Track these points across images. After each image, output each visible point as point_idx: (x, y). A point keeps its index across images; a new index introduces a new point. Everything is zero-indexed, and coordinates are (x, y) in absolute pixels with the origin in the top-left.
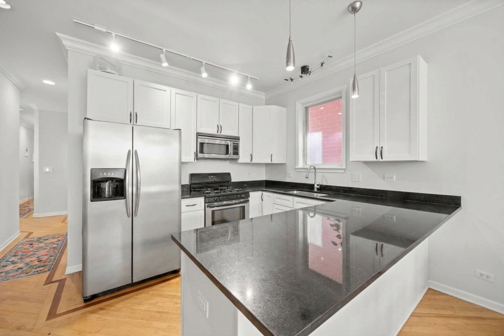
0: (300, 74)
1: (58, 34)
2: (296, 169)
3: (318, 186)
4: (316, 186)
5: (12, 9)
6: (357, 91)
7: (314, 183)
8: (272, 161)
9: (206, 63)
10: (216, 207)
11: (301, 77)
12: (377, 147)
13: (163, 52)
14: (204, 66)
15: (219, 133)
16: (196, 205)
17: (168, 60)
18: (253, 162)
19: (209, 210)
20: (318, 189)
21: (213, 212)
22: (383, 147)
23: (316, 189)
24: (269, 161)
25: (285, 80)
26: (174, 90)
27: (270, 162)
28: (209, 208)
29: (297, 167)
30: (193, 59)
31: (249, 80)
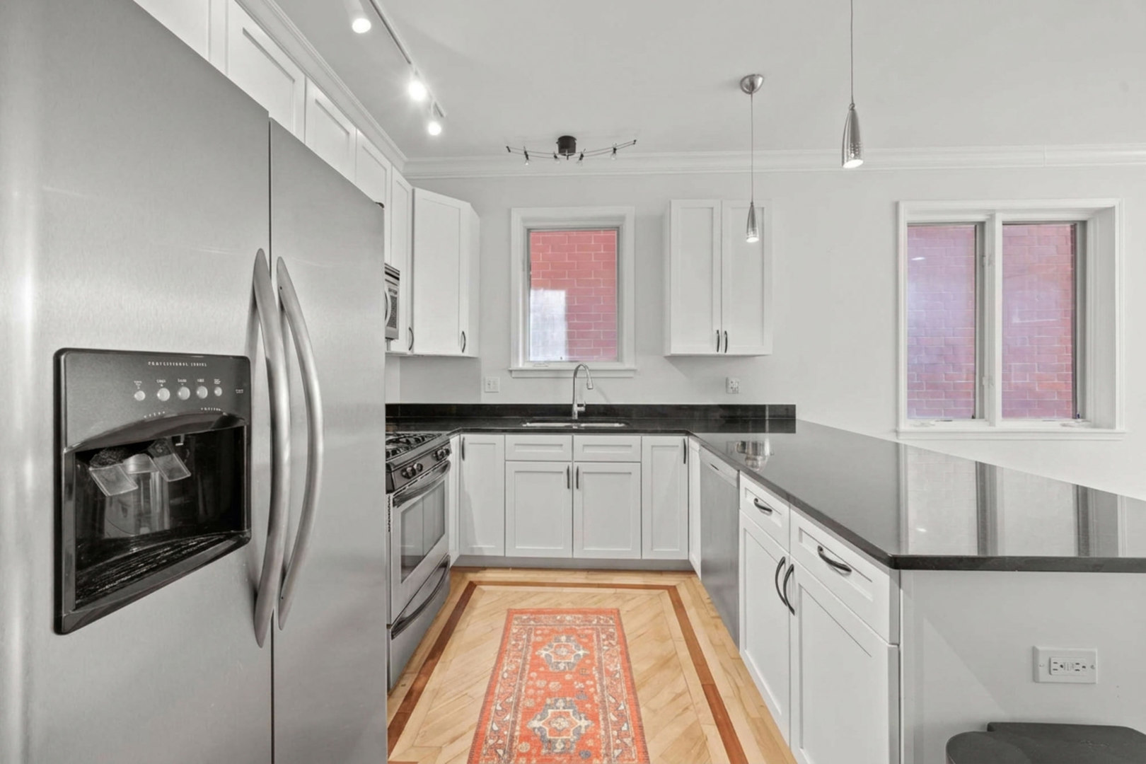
0: (557, 153)
2: (511, 371)
3: (581, 408)
4: (576, 409)
7: (571, 403)
8: (463, 351)
12: (718, 332)
18: (413, 350)
20: (580, 414)
22: (728, 333)
23: (577, 413)
25: (506, 149)
27: (459, 352)
29: (513, 367)
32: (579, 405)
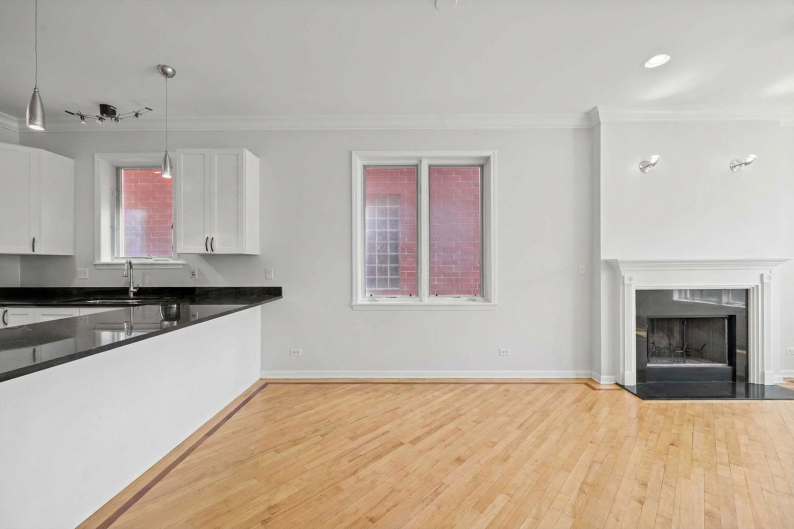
0: (100, 115)
2: (95, 265)
3: (136, 290)
4: (132, 289)
6: (168, 169)
7: (128, 286)
8: (33, 251)
11: (100, 118)
12: (208, 238)
20: (135, 294)
22: (214, 239)
23: (132, 293)
24: (28, 251)
25: (66, 113)
27: (30, 252)
29: (97, 262)
32: (134, 288)
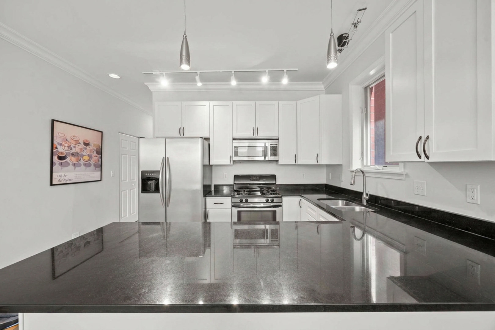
1: (146, 84)
4: (364, 196)
5: (121, 78)
8: (318, 162)
9: (235, 72)
10: (241, 208)
11: (339, 51)
12: (421, 138)
13: (198, 74)
14: (233, 75)
15: (256, 135)
16: (223, 203)
17: (202, 80)
18: (297, 163)
19: (235, 210)
21: (239, 212)
22: (429, 138)
23: (365, 201)
24: (314, 162)
26: (212, 103)
27: (316, 163)
28: (234, 208)
29: (351, 169)
30: (223, 72)
31: (285, 73)
